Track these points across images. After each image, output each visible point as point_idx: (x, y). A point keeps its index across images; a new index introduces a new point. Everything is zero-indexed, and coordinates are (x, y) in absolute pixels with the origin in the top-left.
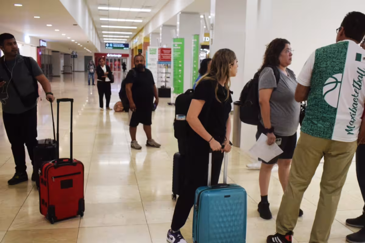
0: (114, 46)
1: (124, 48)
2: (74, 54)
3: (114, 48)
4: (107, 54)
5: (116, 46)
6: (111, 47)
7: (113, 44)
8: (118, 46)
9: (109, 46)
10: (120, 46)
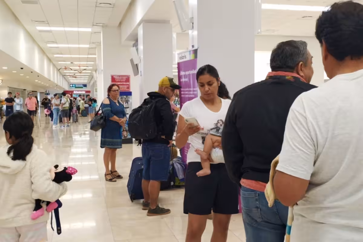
0: (76, 86)
1: (84, 88)
2: (48, 92)
3: (76, 87)
4: (74, 91)
5: (78, 86)
6: (74, 87)
7: (75, 85)
8: (79, 86)
9: (72, 87)
10: (80, 86)
